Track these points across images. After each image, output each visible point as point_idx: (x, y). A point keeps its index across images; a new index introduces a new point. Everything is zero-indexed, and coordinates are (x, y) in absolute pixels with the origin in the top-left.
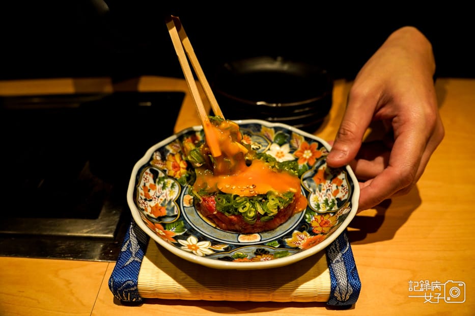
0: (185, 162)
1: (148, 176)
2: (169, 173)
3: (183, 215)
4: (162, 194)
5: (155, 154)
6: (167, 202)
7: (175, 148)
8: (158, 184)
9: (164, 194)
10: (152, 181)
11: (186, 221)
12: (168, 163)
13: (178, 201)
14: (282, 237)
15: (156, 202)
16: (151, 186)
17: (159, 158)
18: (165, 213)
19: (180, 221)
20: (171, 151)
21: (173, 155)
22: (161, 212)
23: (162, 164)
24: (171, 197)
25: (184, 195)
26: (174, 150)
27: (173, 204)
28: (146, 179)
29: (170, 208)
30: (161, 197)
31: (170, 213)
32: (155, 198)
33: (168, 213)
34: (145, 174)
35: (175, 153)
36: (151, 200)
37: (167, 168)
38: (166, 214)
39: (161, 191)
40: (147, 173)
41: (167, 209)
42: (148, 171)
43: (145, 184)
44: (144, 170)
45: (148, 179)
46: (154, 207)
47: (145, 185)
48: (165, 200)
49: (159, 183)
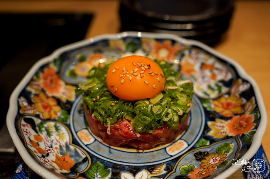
0: (52, 99)
1: (26, 128)
2: (43, 116)
3: (92, 155)
4: (52, 141)
5: (20, 100)
6: (64, 149)
7: (36, 87)
8: (42, 133)
9: (55, 141)
10: (33, 133)
11: (102, 159)
12: (36, 105)
13: (75, 142)
14: (203, 133)
15: (54, 154)
16: (36, 137)
17: (25, 104)
18: (72, 161)
19: (96, 162)
20: (34, 92)
21: (37, 95)
22: (67, 162)
23: (31, 109)
24: (65, 141)
25: (76, 133)
26: (36, 90)
27: (72, 147)
28: (26, 132)
29: (73, 154)
30: (54, 146)
31: (77, 158)
32: (49, 150)
33: (76, 160)
34: (22, 127)
35: (38, 92)
36: (48, 155)
37: (39, 111)
38: (75, 162)
39: (49, 138)
40: (24, 126)
41: (71, 156)
42: (23, 122)
43: (29, 138)
44: (19, 122)
45: (28, 131)
46: (56, 160)
47: (31, 141)
48: (60, 146)
49: (41, 131)
